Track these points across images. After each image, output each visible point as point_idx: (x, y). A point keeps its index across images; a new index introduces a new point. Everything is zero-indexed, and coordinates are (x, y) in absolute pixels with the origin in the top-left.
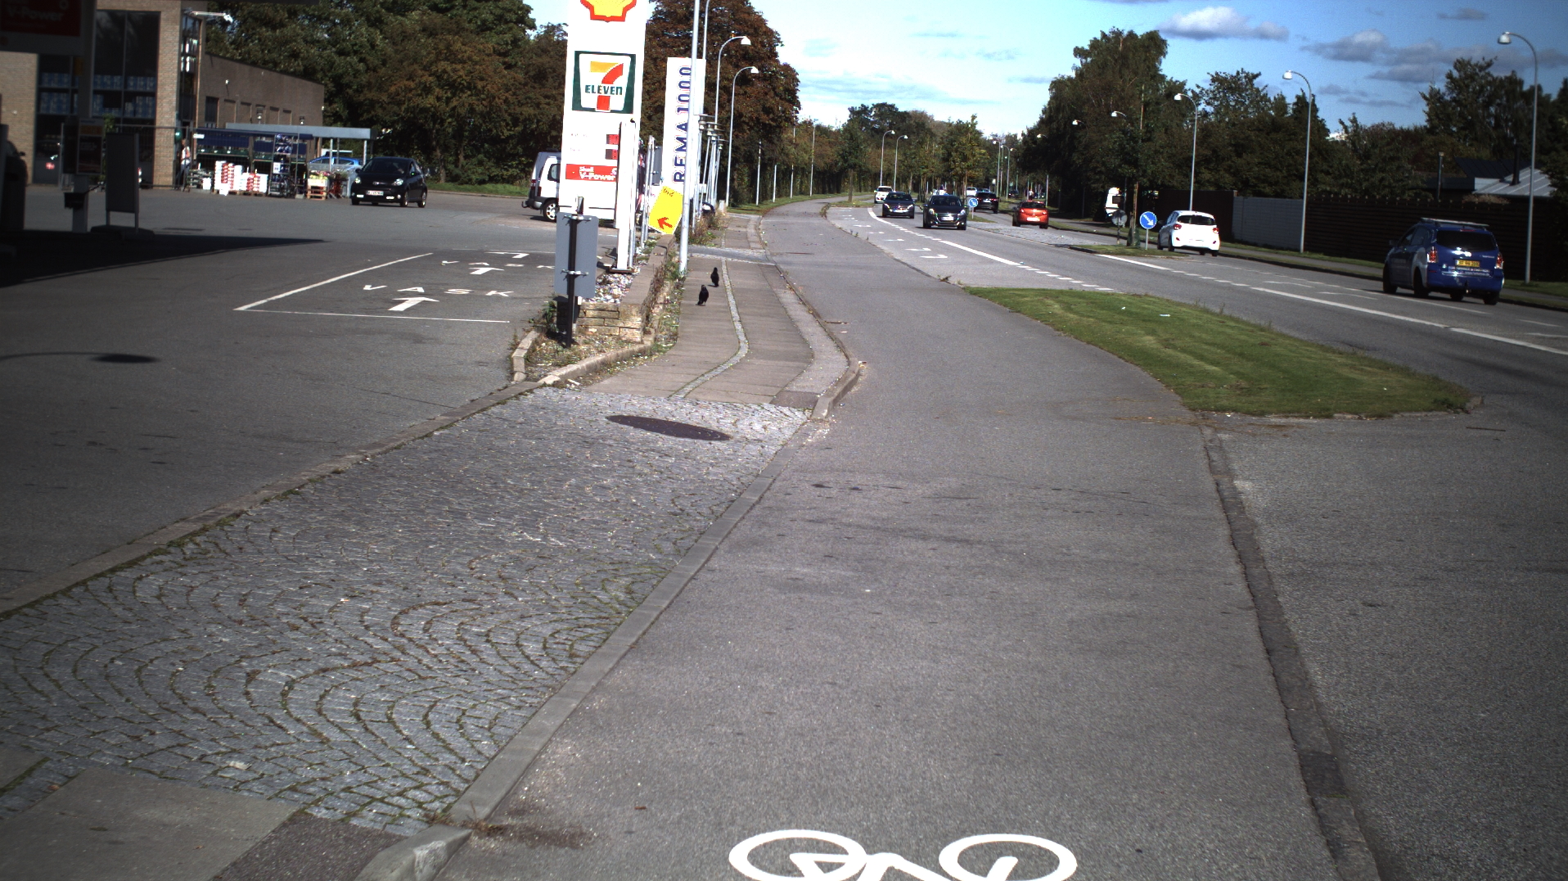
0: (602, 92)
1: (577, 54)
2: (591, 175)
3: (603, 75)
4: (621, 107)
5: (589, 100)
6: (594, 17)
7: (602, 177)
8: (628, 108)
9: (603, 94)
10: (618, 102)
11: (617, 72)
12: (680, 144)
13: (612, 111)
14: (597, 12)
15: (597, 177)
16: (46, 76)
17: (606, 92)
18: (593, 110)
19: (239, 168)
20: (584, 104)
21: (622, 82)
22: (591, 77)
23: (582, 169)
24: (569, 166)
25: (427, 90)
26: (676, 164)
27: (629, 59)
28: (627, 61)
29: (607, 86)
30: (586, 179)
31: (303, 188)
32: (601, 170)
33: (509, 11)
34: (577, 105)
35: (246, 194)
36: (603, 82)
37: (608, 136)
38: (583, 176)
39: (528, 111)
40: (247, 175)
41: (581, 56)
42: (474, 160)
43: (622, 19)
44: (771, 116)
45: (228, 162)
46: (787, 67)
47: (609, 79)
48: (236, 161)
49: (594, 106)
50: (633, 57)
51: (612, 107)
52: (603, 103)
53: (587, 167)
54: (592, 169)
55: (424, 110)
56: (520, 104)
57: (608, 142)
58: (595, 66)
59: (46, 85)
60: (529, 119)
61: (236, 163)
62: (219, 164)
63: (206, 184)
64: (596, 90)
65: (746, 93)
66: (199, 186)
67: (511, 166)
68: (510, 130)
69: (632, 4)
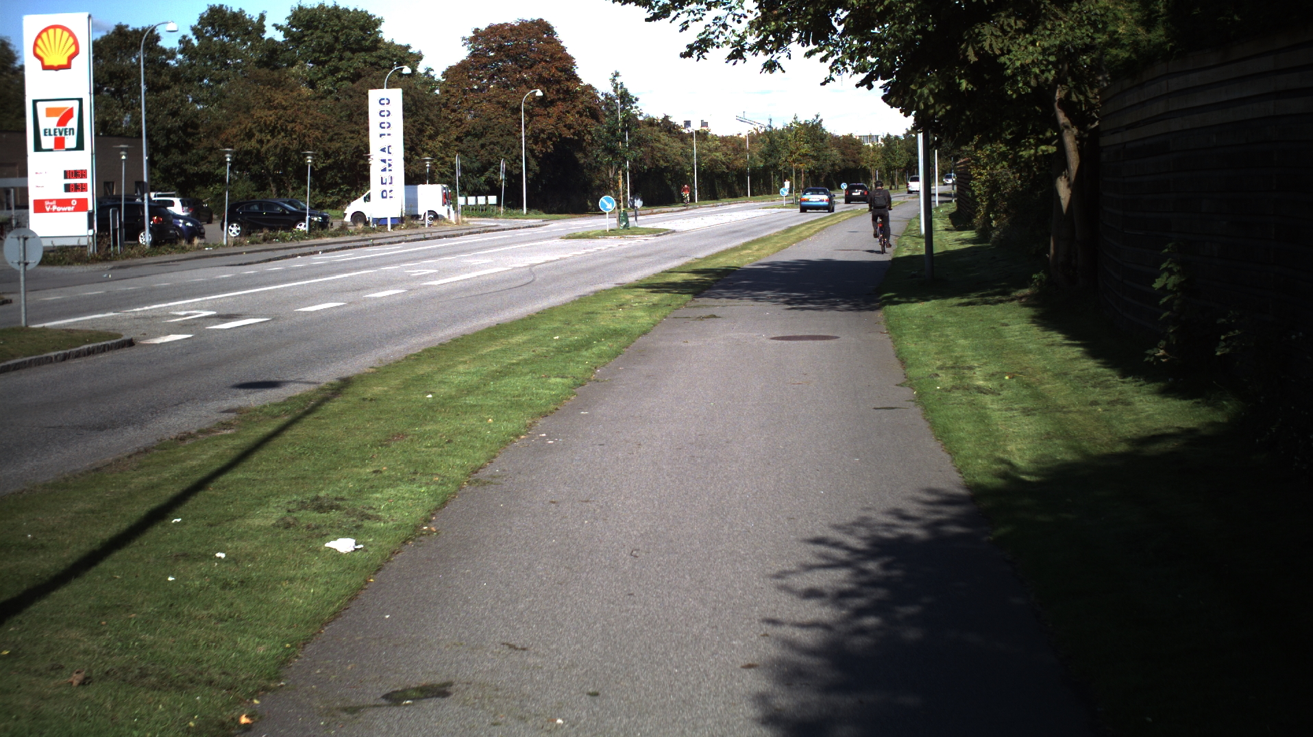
0: (58, 134)
1: (35, 102)
2: (54, 208)
3: (56, 119)
7: (65, 209)
9: (58, 136)
15: (59, 209)
22: (48, 122)
28: (75, 105)
36: (58, 124)
49: (52, 146)
69: (77, 53)
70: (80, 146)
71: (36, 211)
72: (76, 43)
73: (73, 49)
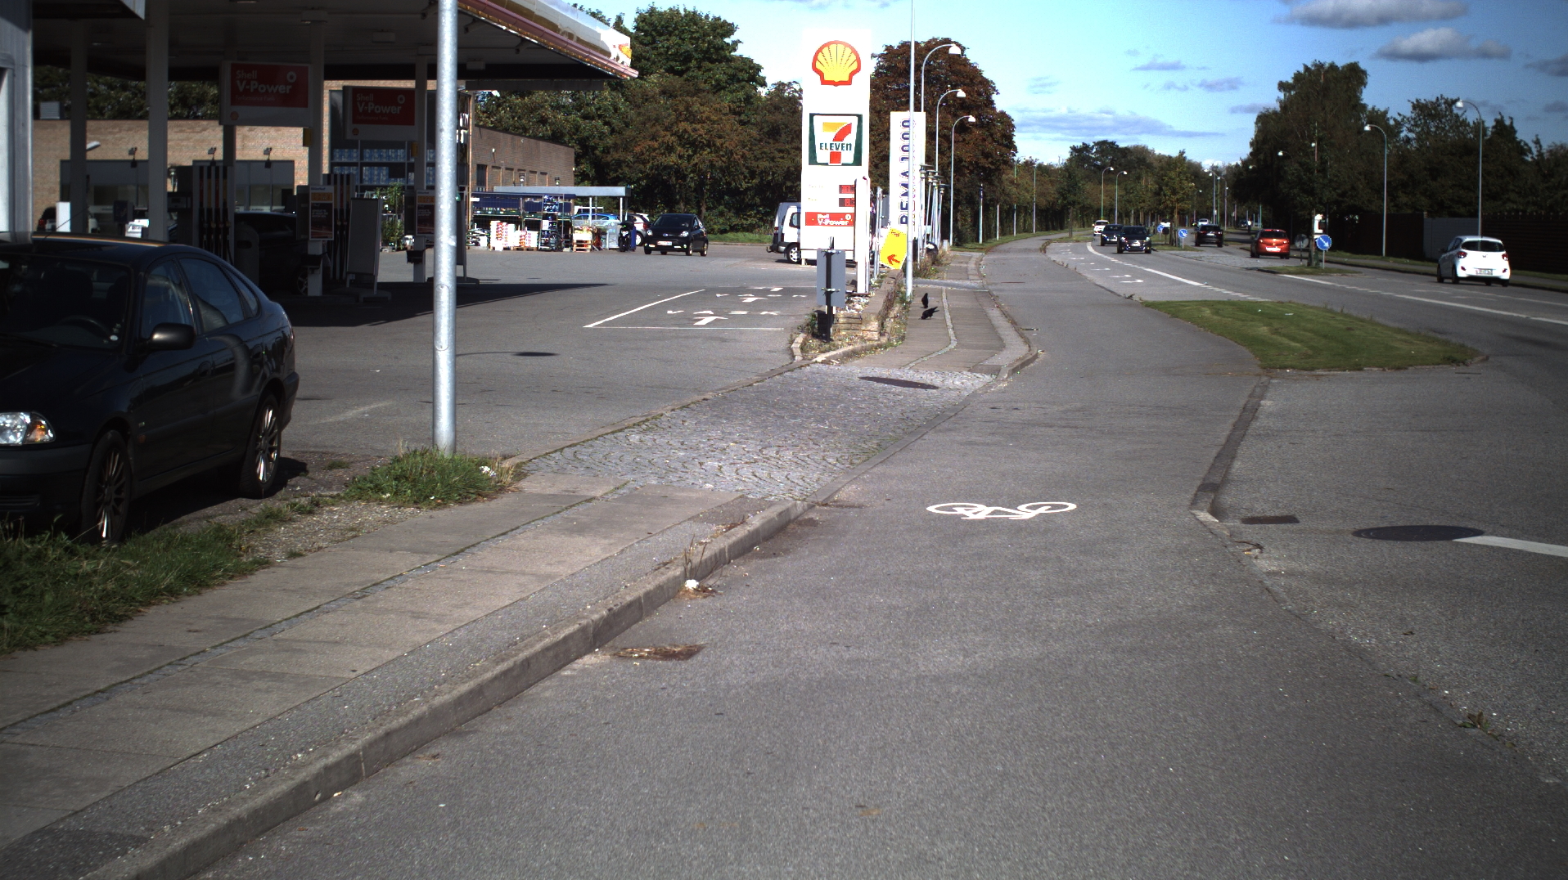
0: (834, 148)
1: (812, 116)
2: (827, 222)
3: (833, 134)
4: (851, 160)
5: (823, 156)
6: (824, 82)
7: (837, 223)
8: (857, 161)
9: (835, 150)
10: (848, 156)
11: (846, 130)
12: (904, 190)
13: (843, 165)
14: (827, 78)
15: (831, 222)
16: (337, 152)
17: (837, 149)
18: (827, 164)
19: (512, 226)
20: (819, 161)
21: (851, 139)
22: (824, 136)
23: (819, 216)
24: (807, 214)
25: (670, 149)
26: (902, 209)
27: (856, 118)
28: (855, 121)
29: (838, 143)
30: (823, 225)
31: (569, 244)
32: (835, 217)
33: (741, 71)
34: (813, 160)
35: (518, 249)
36: (835, 139)
37: (841, 187)
38: (820, 222)
39: (764, 164)
40: (519, 232)
41: (815, 118)
42: (716, 211)
43: (849, 83)
44: (990, 160)
45: (502, 221)
46: (1003, 114)
47: (840, 137)
48: (509, 220)
49: (828, 161)
50: (860, 117)
51: (843, 161)
52: (835, 158)
53: (824, 214)
54: (828, 216)
55: (666, 167)
56: (757, 159)
57: (841, 192)
58: (827, 126)
59: (337, 160)
60: (765, 172)
61: (509, 222)
62: (494, 224)
63: (483, 241)
64: (828, 147)
65: (964, 140)
66: (477, 244)
67: (750, 216)
68: (748, 182)
69: (858, 70)
72: (858, 60)
73: (855, 66)
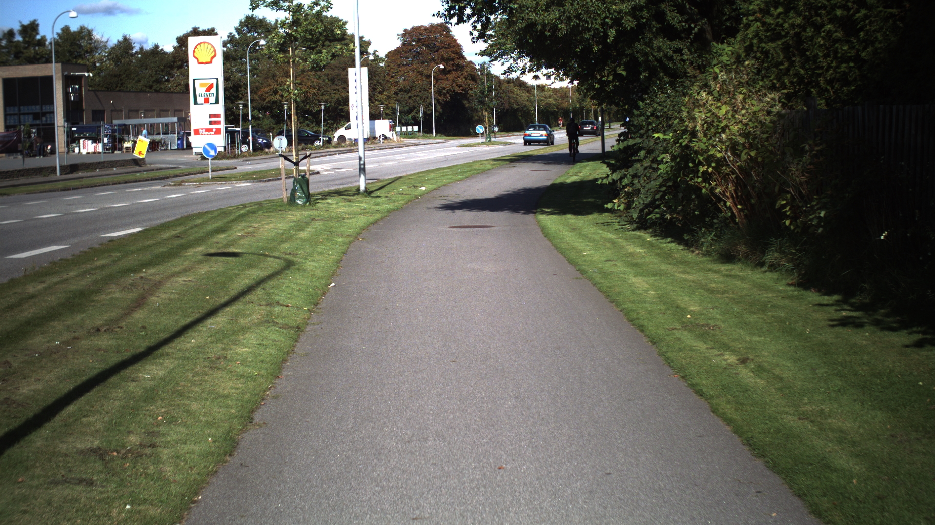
1: (194, 80)
2: (204, 133)
4: (214, 101)
6: (199, 63)
7: (209, 133)
9: (206, 97)
10: (212, 99)
11: (211, 86)
13: (210, 104)
14: (200, 61)
15: (207, 133)
18: (202, 104)
20: (198, 103)
21: (213, 91)
22: (201, 90)
23: (200, 130)
24: (195, 130)
28: (214, 82)
29: (207, 93)
31: (121, 149)
32: (208, 130)
34: (196, 103)
35: (94, 153)
36: (206, 91)
37: (210, 115)
38: (201, 133)
40: (94, 144)
41: (196, 81)
43: (211, 62)
45: (86, 140)
47: (208, 90)
49: (203, 102)
50: (217, 79)
51: (210, 102)
52: (207, 101)
54: (204, 130)
58: (202, 85)
59: (8, 113)
61: (89, 140)
62: (81, 141)
63: (77, 150)
64: (203, 95)
66: (74, 151)
69: (215, 56)
70: (217, 102)
71: (195, 134)
72: (215, 50)
73: (213, 54)
